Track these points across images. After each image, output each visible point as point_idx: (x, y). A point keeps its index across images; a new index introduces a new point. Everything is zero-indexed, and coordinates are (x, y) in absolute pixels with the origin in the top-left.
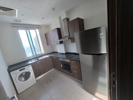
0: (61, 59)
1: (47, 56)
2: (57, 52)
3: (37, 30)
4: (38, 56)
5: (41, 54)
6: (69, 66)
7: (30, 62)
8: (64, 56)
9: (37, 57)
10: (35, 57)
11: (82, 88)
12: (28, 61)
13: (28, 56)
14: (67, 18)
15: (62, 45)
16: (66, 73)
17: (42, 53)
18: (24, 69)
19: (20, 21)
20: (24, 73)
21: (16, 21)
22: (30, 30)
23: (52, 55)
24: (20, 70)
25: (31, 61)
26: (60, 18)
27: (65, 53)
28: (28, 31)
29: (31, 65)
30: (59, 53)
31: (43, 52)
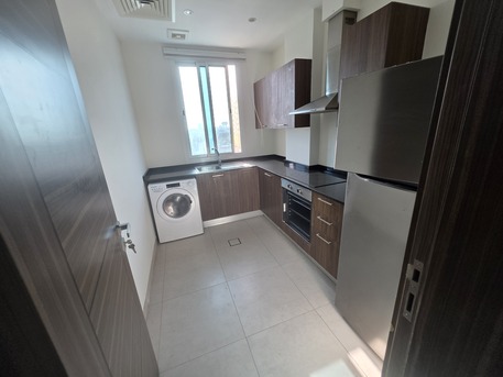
0: (284, 184)
1: (247, 165)
2: (282, 159)
3: (232, 69)
4: (221, 159)
5: (233, 153)
6: (308, 213)
7: (196, 172)
8: (305, 178)
9: (216, 162)
10: (213, 159)
11: (331, 302)
12: (192, 166)
13: (194, 153)
14: (346, 11)
15: (306, 132)
16: (293, 236)
17: (236, 152)
18: (178, 185)
19: (183, 36)
20: (179, 198)
21: (174, 36)
22: (210, 68)
23: (262, 165)
24: (168, 186)
25: (200, 170)
26: (318, 11)
27: (308, 164)
28: (203, 70)
29: (194, 180)
30: (295, 164)
31: (238, 150)
